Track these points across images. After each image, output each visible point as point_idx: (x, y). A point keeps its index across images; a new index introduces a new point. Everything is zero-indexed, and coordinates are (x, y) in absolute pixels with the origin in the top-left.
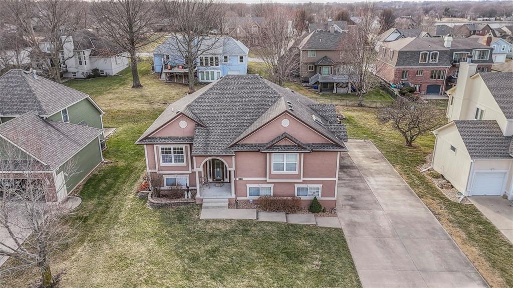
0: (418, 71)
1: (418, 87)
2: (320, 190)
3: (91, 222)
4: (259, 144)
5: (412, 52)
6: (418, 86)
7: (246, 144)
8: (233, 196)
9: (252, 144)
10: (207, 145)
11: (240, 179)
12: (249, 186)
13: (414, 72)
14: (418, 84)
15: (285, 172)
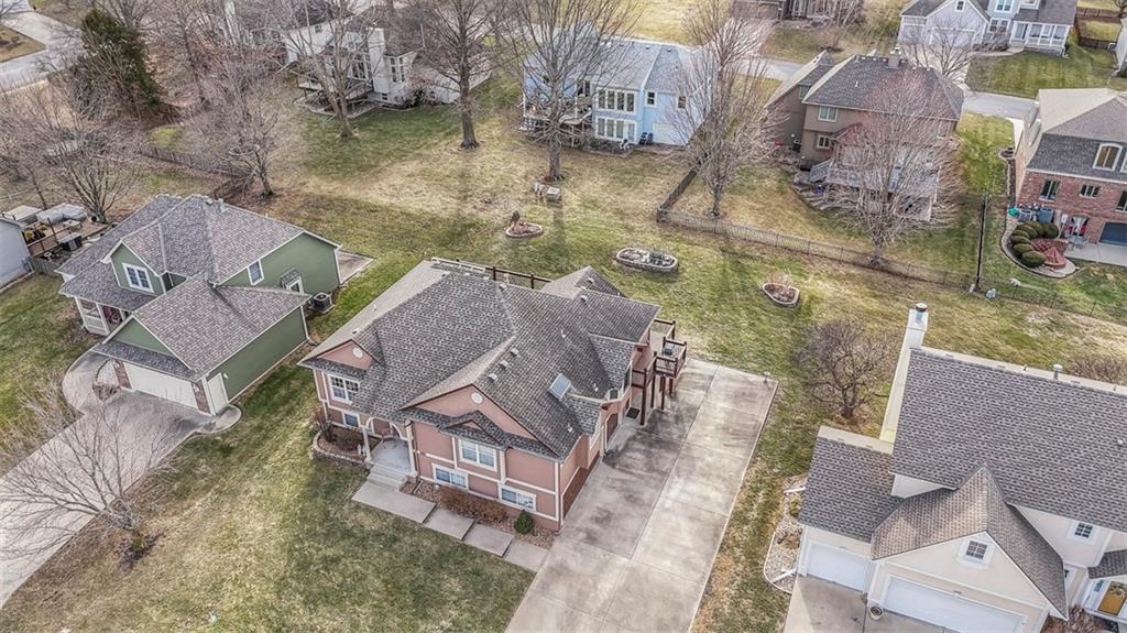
0: (1085, 187)
1: (1079, 223)
2: (534, 501)
3: (233, 458)
4: (444, 416)
5: (1080, 139)
6: (1080, 220)
7: (426, 411)
8: (413, 473)
9: (433, 413)
10: (375, 398)
11: (423, 454)
12: (435, 466)
13: (1076, 187)
14: (1083, 217)
15: (478, 464)
